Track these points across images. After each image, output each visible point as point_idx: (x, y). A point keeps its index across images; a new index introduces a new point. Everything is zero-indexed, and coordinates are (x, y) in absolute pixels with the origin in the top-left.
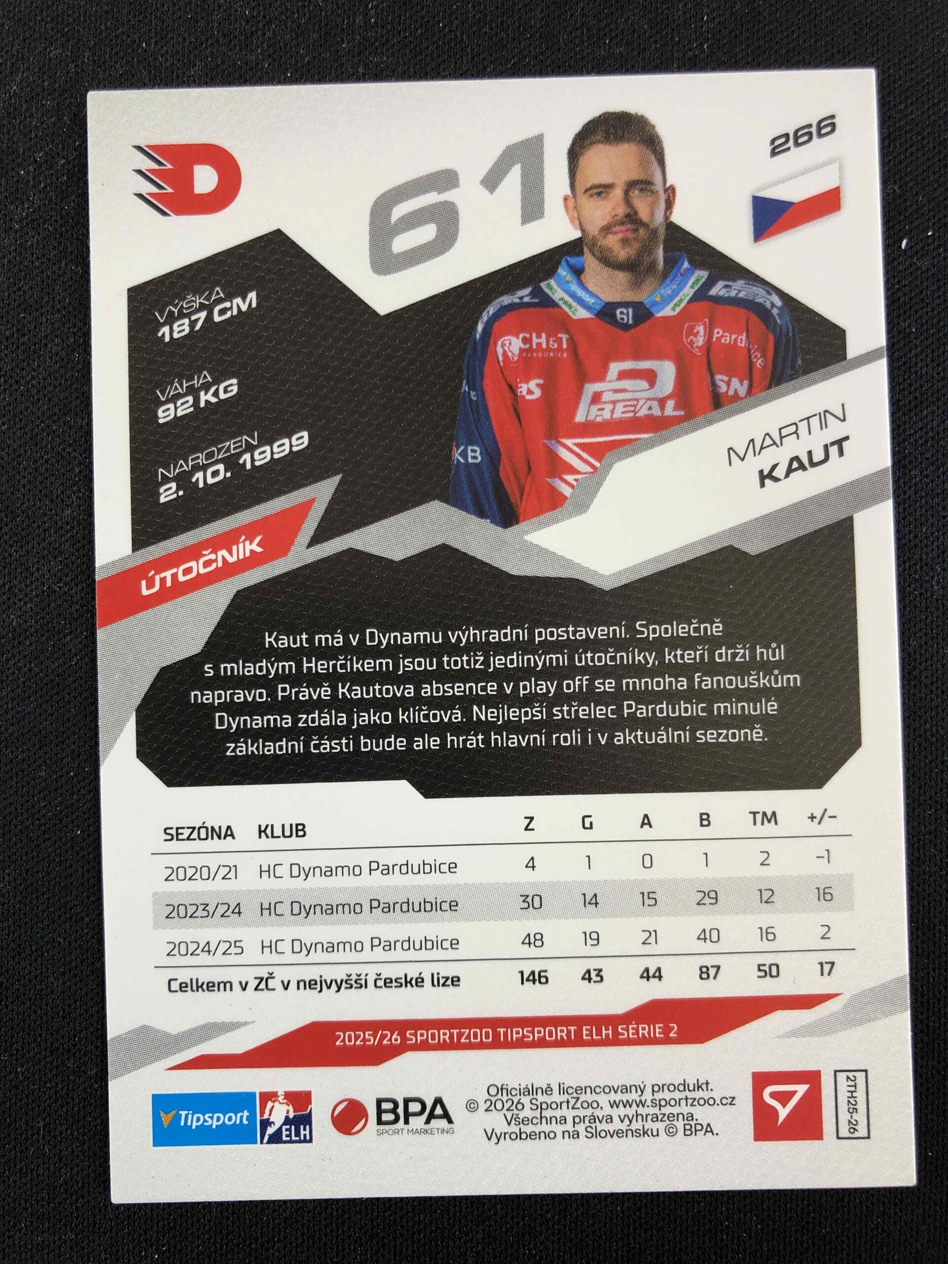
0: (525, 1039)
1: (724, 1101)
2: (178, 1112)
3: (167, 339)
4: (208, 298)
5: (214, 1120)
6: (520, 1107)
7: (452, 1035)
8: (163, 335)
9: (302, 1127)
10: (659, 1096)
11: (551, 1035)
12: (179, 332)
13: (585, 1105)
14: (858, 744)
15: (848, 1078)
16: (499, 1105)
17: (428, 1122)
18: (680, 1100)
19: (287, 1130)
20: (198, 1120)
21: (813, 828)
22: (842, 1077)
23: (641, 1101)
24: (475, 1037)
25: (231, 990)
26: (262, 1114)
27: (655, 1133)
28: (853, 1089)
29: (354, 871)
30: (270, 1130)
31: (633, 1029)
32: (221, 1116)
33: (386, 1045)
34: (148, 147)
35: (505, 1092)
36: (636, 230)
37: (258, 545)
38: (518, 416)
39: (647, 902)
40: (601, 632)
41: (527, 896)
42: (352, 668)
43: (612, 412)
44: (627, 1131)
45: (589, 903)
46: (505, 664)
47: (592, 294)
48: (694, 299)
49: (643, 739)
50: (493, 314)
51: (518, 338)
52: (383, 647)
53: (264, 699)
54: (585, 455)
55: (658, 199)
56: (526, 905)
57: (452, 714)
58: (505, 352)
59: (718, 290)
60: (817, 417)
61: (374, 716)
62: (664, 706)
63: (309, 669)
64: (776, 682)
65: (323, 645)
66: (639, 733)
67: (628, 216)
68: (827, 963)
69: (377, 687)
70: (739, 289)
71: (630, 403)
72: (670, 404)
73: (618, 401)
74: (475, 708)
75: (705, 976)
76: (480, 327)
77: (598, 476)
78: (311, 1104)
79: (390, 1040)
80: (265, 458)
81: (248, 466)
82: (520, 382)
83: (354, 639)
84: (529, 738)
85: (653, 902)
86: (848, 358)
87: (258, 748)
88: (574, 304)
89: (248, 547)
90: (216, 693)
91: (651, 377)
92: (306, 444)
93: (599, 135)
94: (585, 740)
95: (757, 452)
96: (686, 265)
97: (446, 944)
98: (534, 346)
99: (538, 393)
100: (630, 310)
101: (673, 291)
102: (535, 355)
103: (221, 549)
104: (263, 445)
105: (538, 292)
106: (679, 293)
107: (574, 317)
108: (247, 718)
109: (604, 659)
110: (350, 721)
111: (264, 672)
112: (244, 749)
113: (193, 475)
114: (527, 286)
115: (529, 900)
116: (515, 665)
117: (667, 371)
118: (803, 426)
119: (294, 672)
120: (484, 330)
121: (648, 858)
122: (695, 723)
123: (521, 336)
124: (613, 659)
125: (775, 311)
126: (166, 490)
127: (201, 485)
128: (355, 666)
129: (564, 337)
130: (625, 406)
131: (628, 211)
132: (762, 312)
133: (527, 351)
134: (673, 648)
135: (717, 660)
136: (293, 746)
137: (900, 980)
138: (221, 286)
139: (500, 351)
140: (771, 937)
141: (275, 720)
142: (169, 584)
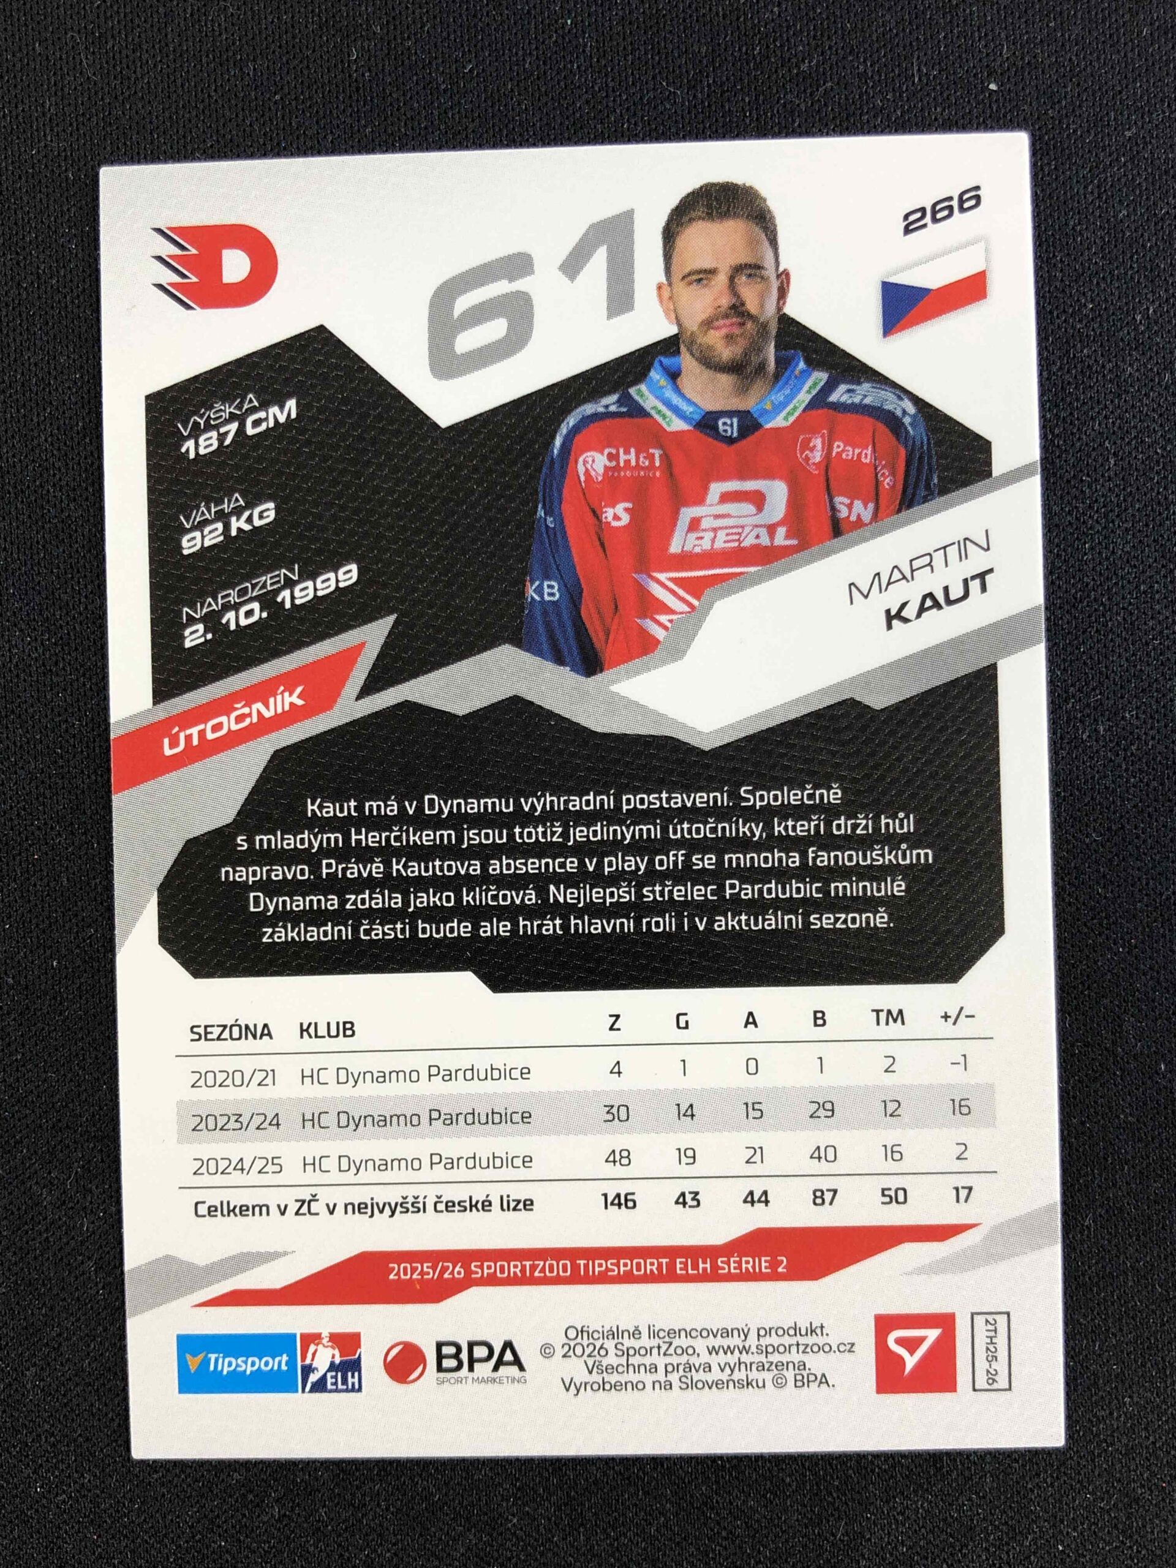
0: (610, 1273)
1: (842, 1348)
2: (206, 1356)
3: (192, 455)
4: (240, 407)
5: (248, 1365)
6: (603, 1352)
7: (524, 1267)
8: (188, 450)
9: (350, 1374)
10: (764, 1342)
11: (639, 1269)
12: (206, 447)
13: (679, 1351)
14: (1000, 931)
15: (987, 1321)
16: (579, 1350)
17: (496, 1368)
18: (790, 1346)
19: (332, 1377)
20: (230, 1364)
21: (947, 1029)
22: (980, 1321)
23: (744, 1347)
24: (551, 1271)
25: (268, 1214)
26: (304, 1358)
27: (761, 1384)
28: (993, 1334)
29: (412, 1076)
30: (313, 1378)
31: (735, 1262)
32: (257, 1360)
33: (448, 1279)
34: (169, 228)
35: (585, 1335)
36: (743, 324)
37: (299, 697)
38: (602, 545)
39: (752, 1113)
40: (700, 799)
41: (612, 1107)
42: (408, 841)
43: (713, 541)
44: (728, 1382)
45: (684, 1115)
46: (587, 836)
47: (689, 401)
48: (812, 405)
49: (748, 924)
50: (574, 426)
51: (602, 454)
52: (444, 816)
53: (306, 877)
54: (681, 592)
55: (768, 288)
56: (610, 1117)
57: (525, 894)
58: (587, 472)
59: (839, 395)
60: (956, 546)
61: (434, 896)
62: (773, 885)
63: (358, 842)
64: (904, 858)
65: (375, 813)
66: (744, 917)
67: (733, 307)
68: (963, 1188)
69: (437, 863)
70: (865, 393)
71: (734, 531)
72: (781, 531)
73: (721, 528)
74: (552, 888)
75: (819, 1201)
76: (558, 442)
77: (696, 616)
78: (359, 1346)
79: (452, 1273)
80: (307, 595)
81: (288, 605)
82: (605, 506)
83: (411, 806)
84: (615, 924)
85: (758, 1114)
86: (994, 475)
87: (299, 934)
88: (668, 413)
89: (288, 699)
90: (250, 869)
91: (758, 500)
92: (354, 579)
93: (700, 211)
94: (680, 926)
95: (884, 587)
96: (802, 365)
97: (518, 1162)
98: (622, 464)
99: (625, 519)
100: (735, 420)
101: (786, 397)
102: (622, 474)
103: (255, 702)
104: (304, 581)
105: (626, 399)
106: (793, 398)
107: (668, 429)
108: (287, 898)
109: (704, 830)
110: (406, 903)
111: (306, 845)
112: (283, 934)
113: (223, 616)
114: (614, 393)
115: (614, 1111)
116: (599, 837)
117: (777, 493)
118: (938, 557)
119: (340, 845)
120: (563, 445)
121: (752, 1063)
122: (808, 905)
123: (606, 451)
124: (714, 830)
125: (907, 420)
126: (192, 633)
127: (233, 627)
128: (412, 838)
129: (657, 453)
130: (727, 535)
131: (734, 301)
132: (893, 422)
133: (613, 469)
134: (784, 818)
135: (835, 832)
136: (340, 931)
137: (1049, 1208)
138: (255, 393)
139: (581, 469)
140: (897, 1156)
141: (319, 901)
142: (195, 742)
